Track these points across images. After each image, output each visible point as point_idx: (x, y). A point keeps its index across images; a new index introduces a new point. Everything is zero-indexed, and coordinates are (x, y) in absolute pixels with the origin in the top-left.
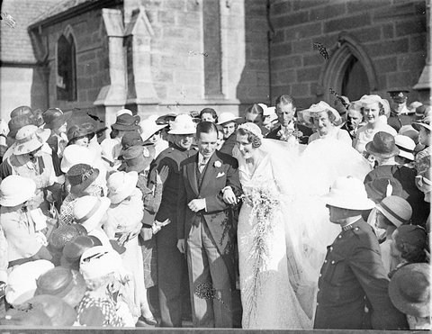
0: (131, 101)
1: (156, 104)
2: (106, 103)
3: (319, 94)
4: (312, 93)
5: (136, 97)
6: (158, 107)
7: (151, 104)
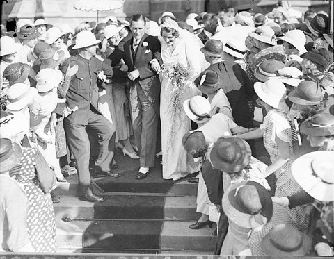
0: (39, 14)
1: (59, 17)
2: (18, 16)
3: (187, 8)
4: (182, 9)
5: (43, 11)
6: (61, 19)
7: (55, 17)
